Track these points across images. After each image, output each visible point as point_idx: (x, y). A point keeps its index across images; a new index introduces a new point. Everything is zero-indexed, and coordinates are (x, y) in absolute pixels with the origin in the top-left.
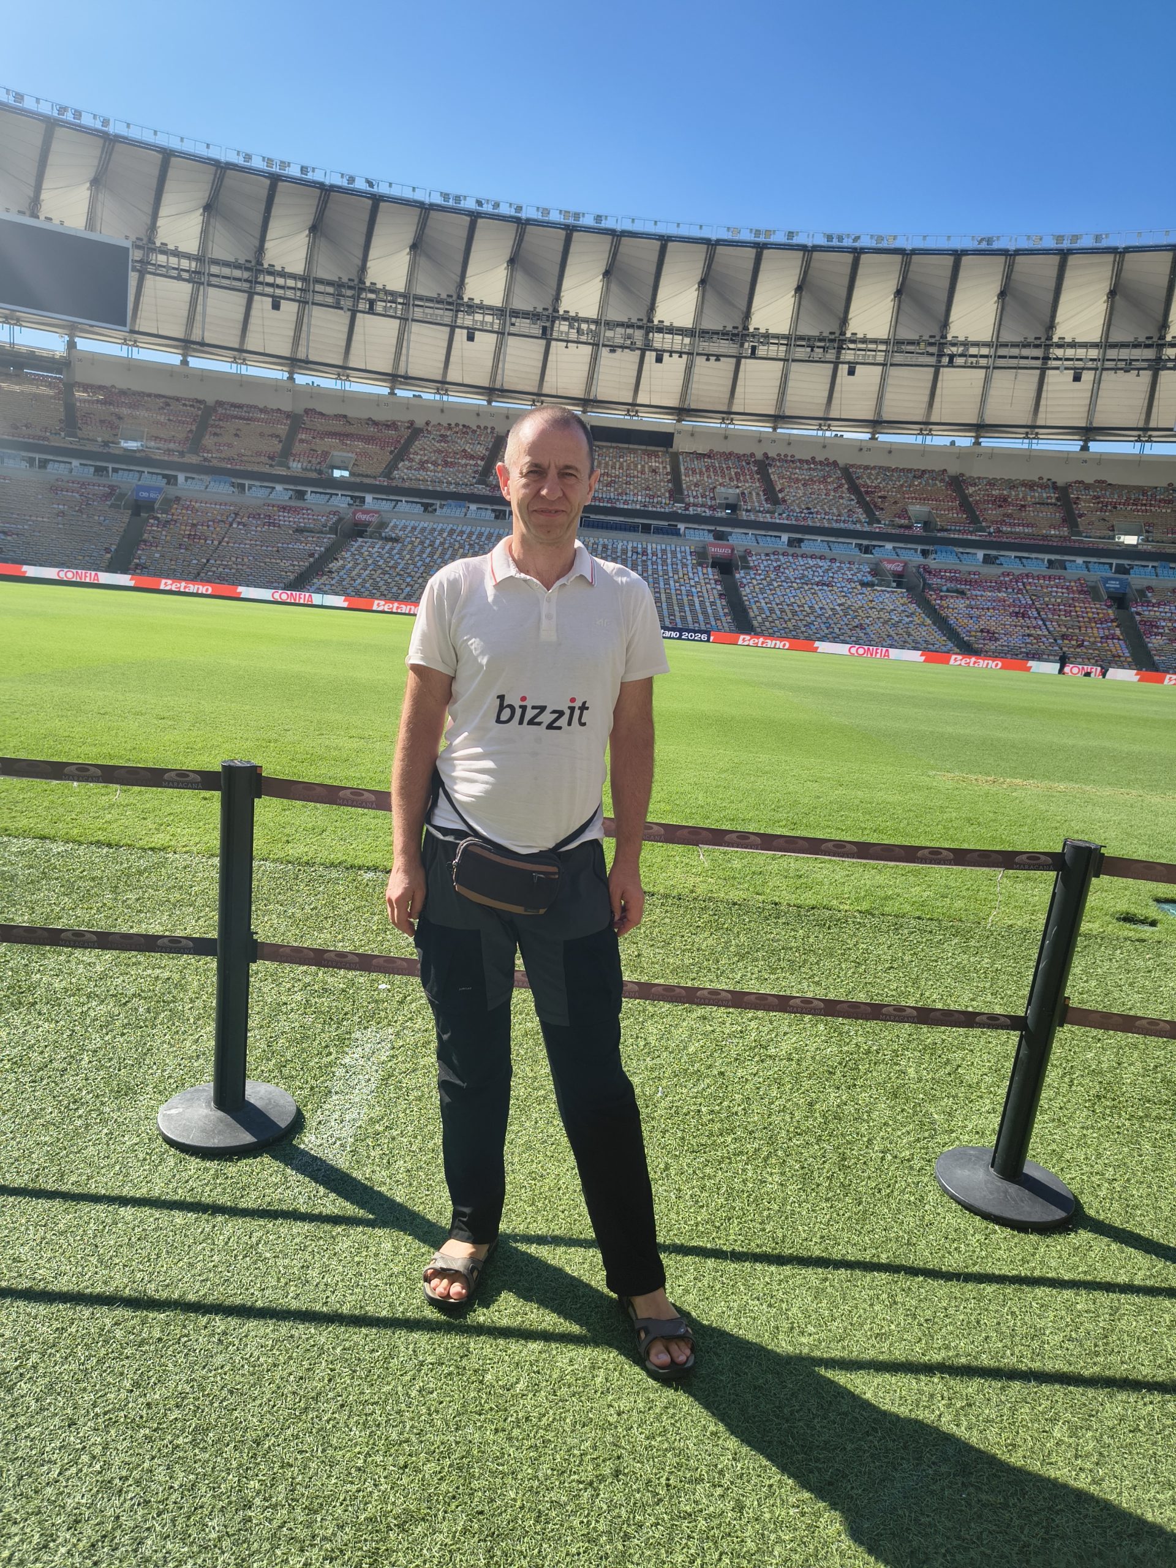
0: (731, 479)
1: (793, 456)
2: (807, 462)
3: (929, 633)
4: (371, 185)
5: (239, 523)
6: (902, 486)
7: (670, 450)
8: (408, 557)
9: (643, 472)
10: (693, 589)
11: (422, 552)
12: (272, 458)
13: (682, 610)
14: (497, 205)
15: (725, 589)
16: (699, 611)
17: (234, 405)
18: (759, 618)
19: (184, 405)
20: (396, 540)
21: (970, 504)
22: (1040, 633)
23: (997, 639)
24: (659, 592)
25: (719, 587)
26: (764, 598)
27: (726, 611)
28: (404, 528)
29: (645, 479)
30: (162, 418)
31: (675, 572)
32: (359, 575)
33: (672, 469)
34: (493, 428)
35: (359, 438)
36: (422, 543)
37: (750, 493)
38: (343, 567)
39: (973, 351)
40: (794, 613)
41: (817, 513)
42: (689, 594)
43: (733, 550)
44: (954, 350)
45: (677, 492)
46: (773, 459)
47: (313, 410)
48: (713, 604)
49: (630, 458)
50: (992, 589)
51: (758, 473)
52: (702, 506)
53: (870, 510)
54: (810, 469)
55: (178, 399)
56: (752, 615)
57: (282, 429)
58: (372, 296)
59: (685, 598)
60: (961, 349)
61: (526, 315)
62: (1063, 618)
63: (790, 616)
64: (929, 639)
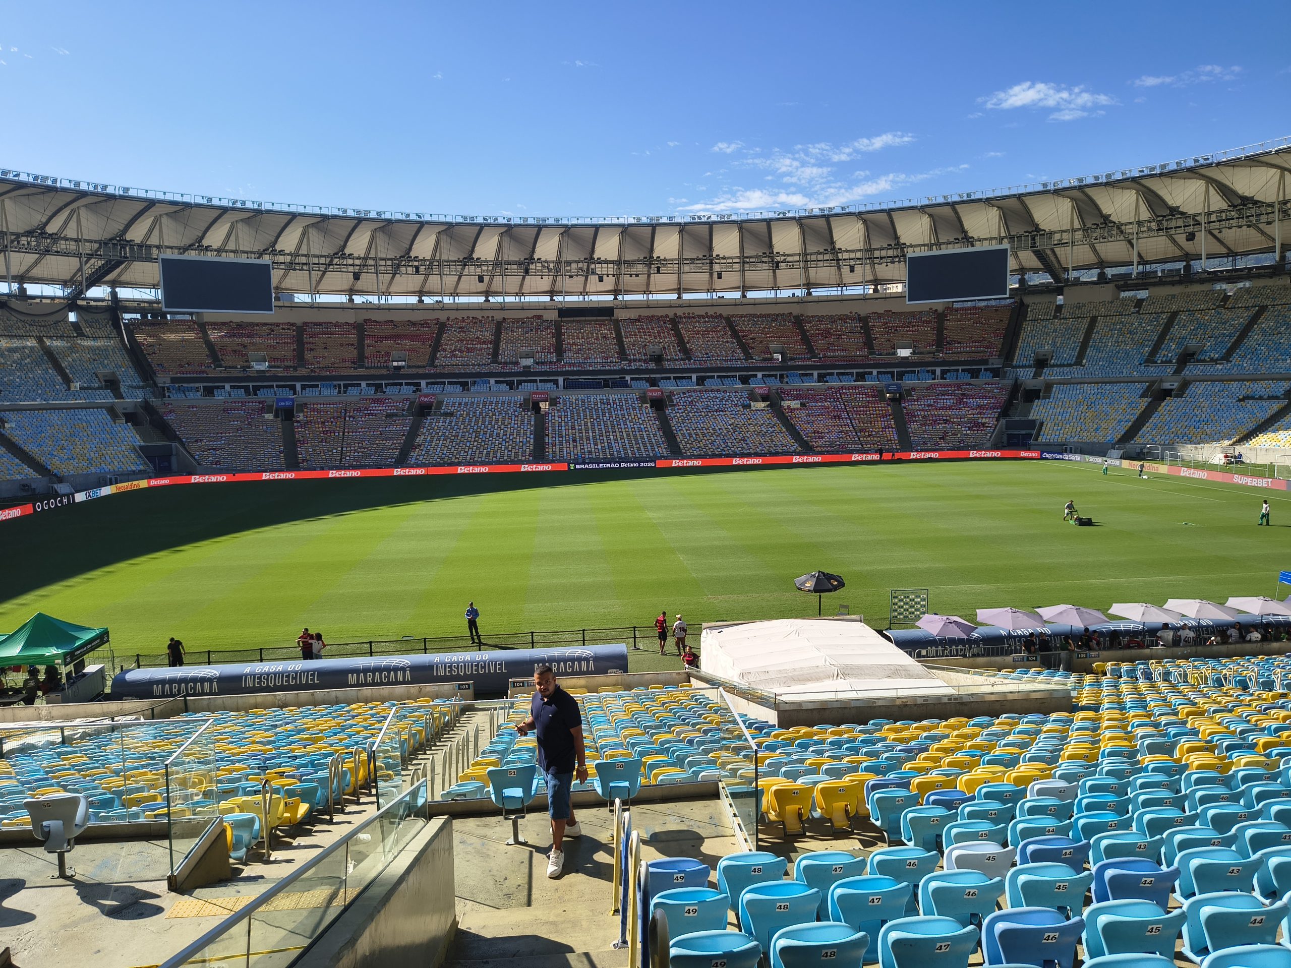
0: (655, 337)
1: (693, 313)
2: (703, 316)
3: (784, 438)
4: (420, 217)
5: (350, 417)
6: (765, 328)
7: (613, 318)
8: (462, 426)
9: (597, 339)
10: (642, 426)
11: (470, 421)
12: (354, 363)
13: (637, 443)
14: (496, 219)
15: (661, 423)
16: (647, 442)
17: (316, 324)
18: (683, 442)
19: (283, 329)
20: (451, 414)
21: (807, 336)
22: (848, 429)
23: (822, 438)
24: (622, 432)
25: (657, 422)
26: (685, 427)
27: (663, 439)
28: (454, 404)
29: (600, 344)
30: (272, 342)
31: (629, 415)
32: (437, 445)
33: (616, 334)
34: (493, 317)
35: (405, 337)
36: (468, 415)
37: (669, 346)
38: (425, 440)
39: (790, 259)
40: (704, 435)
41: (713, 356)
42: (640, 430)
43: (662, 393)
44: (778, 258)
45: (622, 353)
46: (681, 317)
47: (370, 320)
48: (655, 435)
49: (588, 329)
50: (821, 400)
51: (672, 330)
52: (640, 360)
53: (745, 348)
54: (705, 322)
55: (278, 325)
56: (679, 440)
57: (353, 337)
58: (416, 263)
59: (637, 433)
60: (783, 258)
61: (514, 263)
62: (862, 416)
63: (702, 438)
64: (784, 442)
